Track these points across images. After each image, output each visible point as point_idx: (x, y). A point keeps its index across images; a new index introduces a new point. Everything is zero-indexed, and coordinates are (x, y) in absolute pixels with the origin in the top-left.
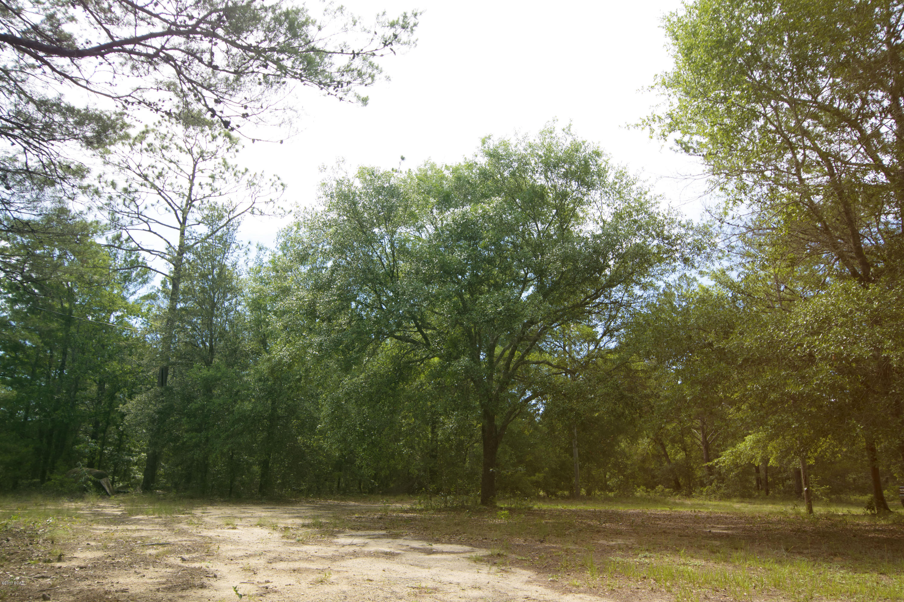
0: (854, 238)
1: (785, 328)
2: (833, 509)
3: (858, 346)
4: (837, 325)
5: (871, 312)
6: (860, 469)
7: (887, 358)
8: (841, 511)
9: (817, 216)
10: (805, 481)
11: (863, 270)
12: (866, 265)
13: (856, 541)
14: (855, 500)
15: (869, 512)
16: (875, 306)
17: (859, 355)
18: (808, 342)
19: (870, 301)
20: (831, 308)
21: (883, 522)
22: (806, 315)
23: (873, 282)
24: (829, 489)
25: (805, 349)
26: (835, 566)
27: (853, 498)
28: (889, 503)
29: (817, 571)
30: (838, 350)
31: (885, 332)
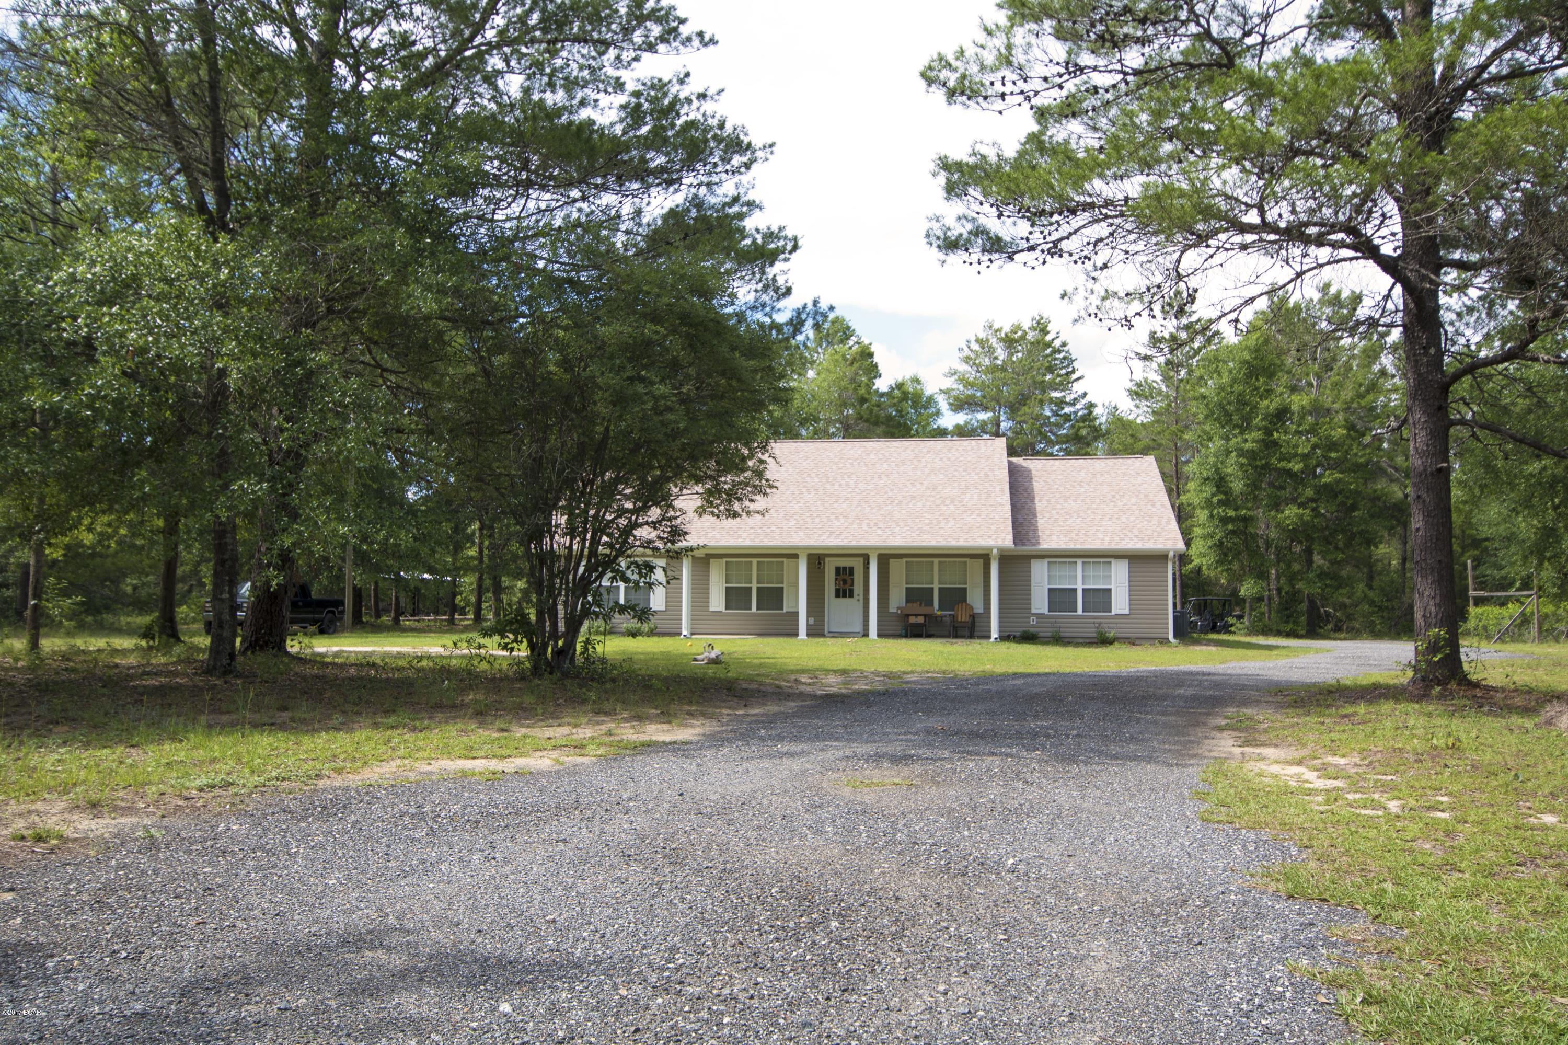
0: (214, 139)
1: (49, 279)
2: (79, 642)
3: (179, 342)
4: (150, 296)
5: (214, 286)
6: (147, 569)
7: (223, 373)
8: (97, 643)
9: (157, 71)
10: (35, 588)
11: (218, 204)
12: (223, 196)
13: (104, 695)
14: (128, 623)
15: (144, 643)
16: (222, 277)
17: (177, 357)
18: (88, 316)
19: (216, 265)
20: (147, 260)
21: (163, 660)
22: (93, 263)
23: (230, 231)
24: (82, 603)
25: (80, 328)
26: (51, 742)
27: (124, 620)
28: (182, 627)
29: (12, 757)
30: (141, 342)
31: (229, 326)
